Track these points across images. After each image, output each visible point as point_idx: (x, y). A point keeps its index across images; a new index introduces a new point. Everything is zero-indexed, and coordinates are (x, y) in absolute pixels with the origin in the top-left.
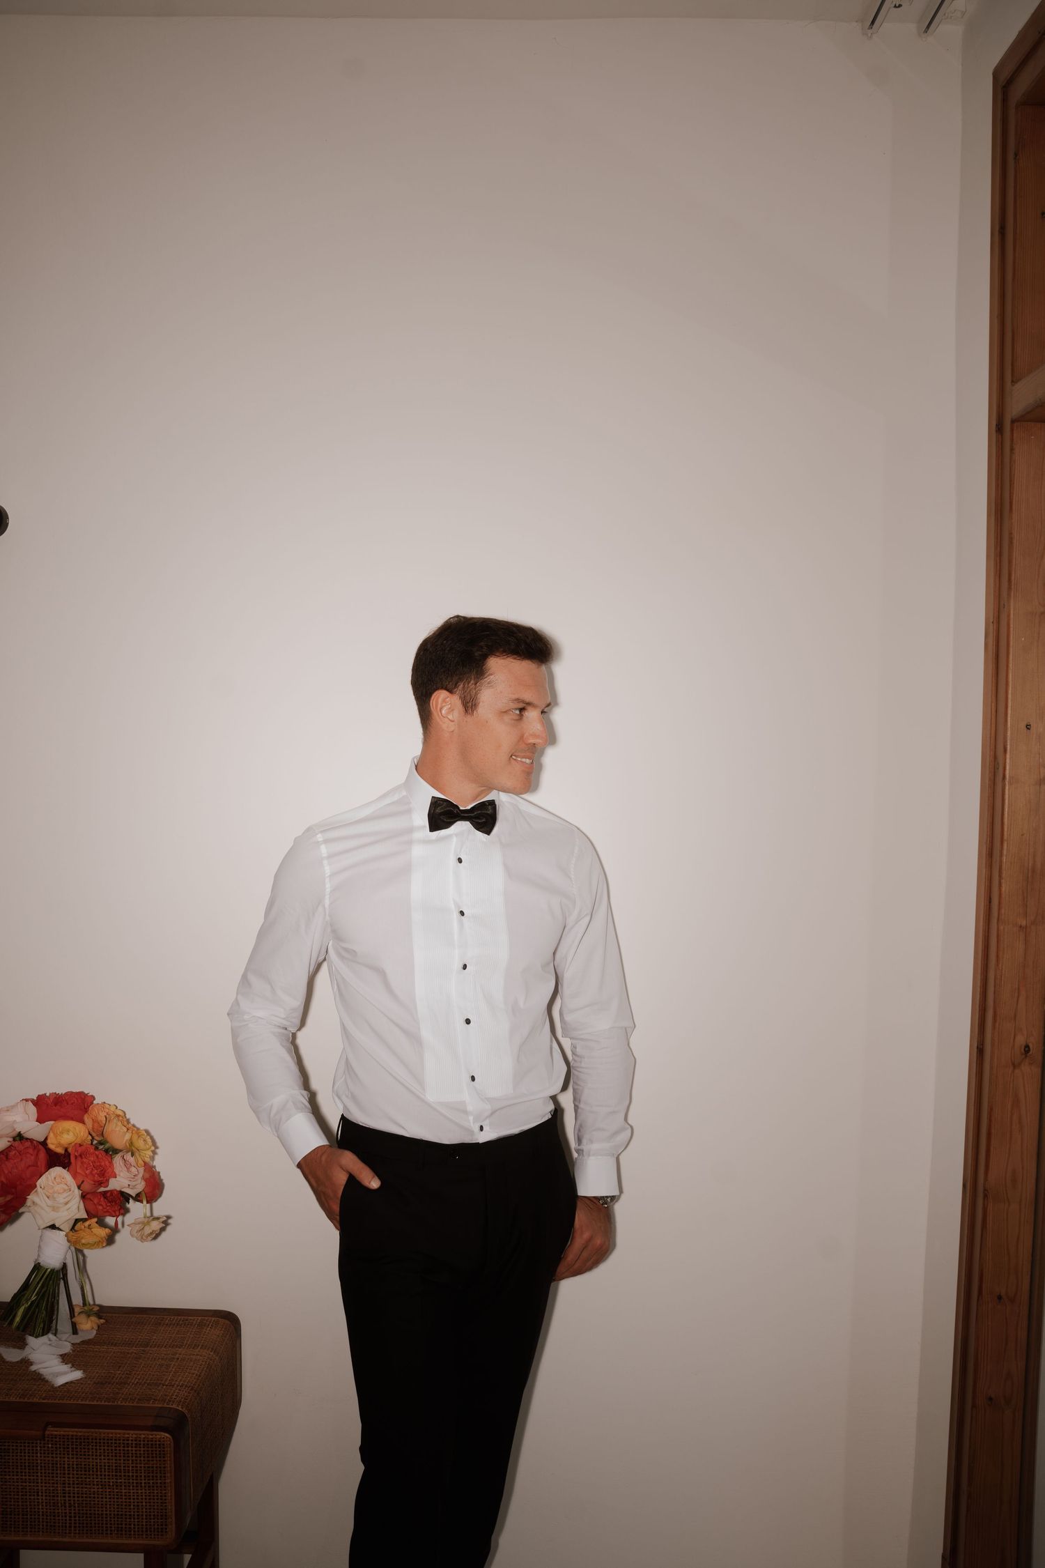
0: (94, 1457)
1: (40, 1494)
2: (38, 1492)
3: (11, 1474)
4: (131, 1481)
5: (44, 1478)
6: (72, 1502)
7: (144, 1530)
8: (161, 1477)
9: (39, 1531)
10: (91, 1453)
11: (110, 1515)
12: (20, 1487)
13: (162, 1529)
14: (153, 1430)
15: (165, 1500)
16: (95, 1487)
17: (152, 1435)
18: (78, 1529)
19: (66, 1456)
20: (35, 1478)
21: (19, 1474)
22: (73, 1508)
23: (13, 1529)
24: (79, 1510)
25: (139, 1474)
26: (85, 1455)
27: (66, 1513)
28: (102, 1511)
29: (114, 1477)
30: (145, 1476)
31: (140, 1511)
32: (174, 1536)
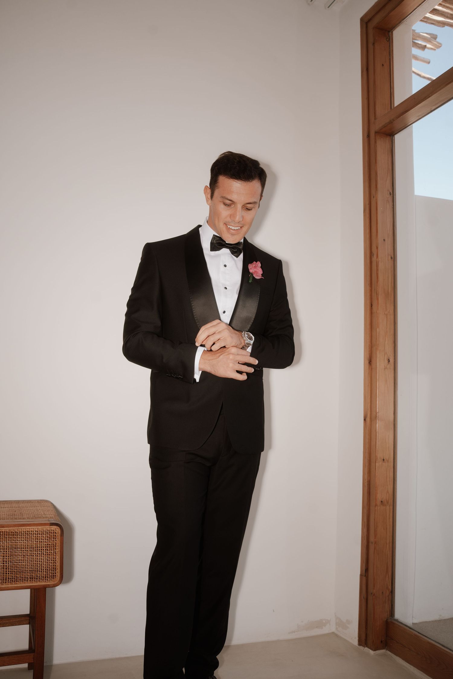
4: (38, 552)
6: (8, 566)
7: (44, 577)
8: (53, 549)
11: (27, 571)
13: (53, 576)
14: (50, 526)
15: (56, 560)
16: (20, 557)
17: (50, 528)
22: (7, 569)
24: (11, 570)
25: (42, 549)
26: (15, 540)
27: (4, 572)
28: (23, 569)
31: (43, 567)
32: (59, 578)
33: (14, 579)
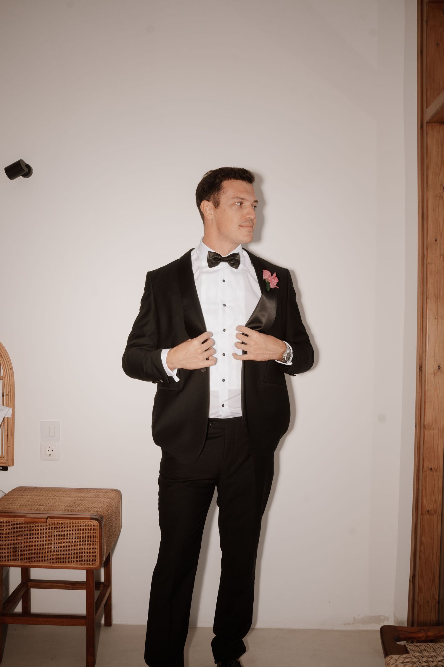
0: (67, 531)
1: (45, 546)
2: (44, 546)
3: (33, 538)
4: (82, 541)
5: (46, 540)
6: (58, 550)
7: (87, 561)
8: (94, 539)
9: (44, 562)
10: (65, 529)
11: (73, 555)
12: (37, 544)
13: (94, 561)
14: (90, 520)
15: (95, 548)
16: (67, 543)
17: (90, 522)
18: (60, 561)
19: (55, 530)
20: (43, 540)
21: (36, 538)
22: (58, 552)
23: (34, 561)
24: (60, 553)
25: (85, 538)
26: (63, 530)
27: (55, 554)
28: (70, 553)
29: (75, 539)
30: (87, 539)
31: (85, 553)
32: (99, 563)
33: (63, 561)
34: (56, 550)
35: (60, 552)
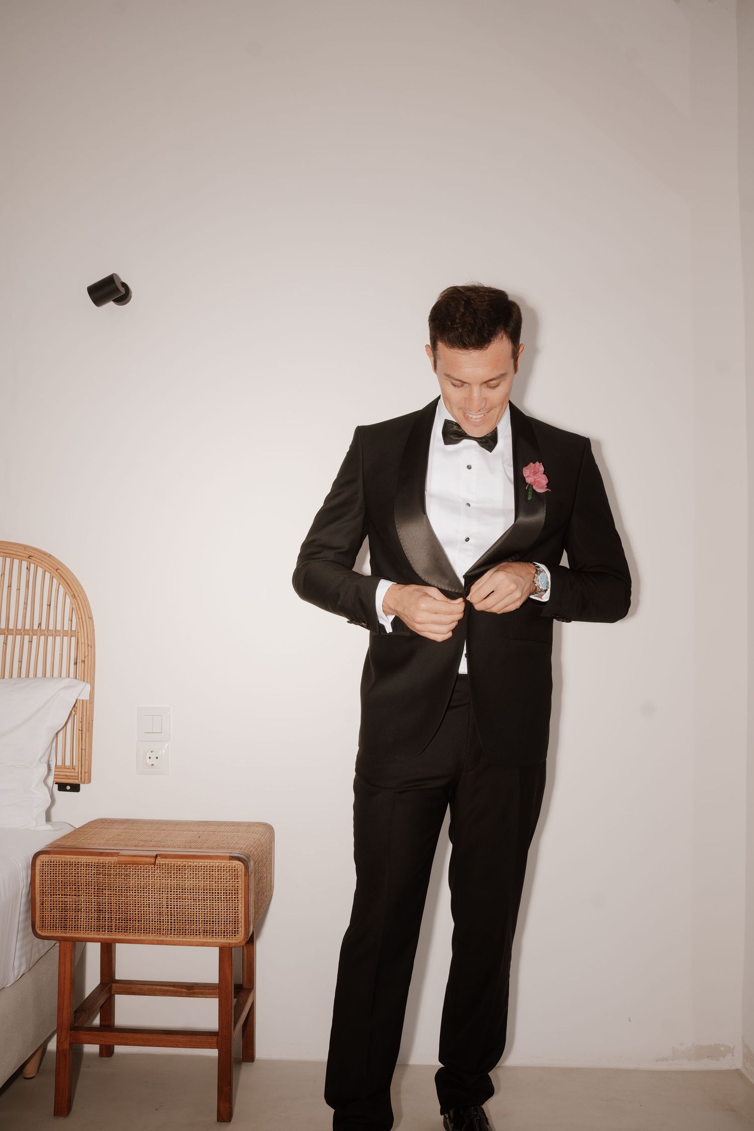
0: (189, 879)
1: (151, 906)
2: (149, 905)
3: (131, 892)
4: (214, 896)
5: (153, 894)
6: (173, 912)
7: (223, 932)
8: (235, 893)
9: (149, 933)
10: (186, 877)
11: (199, 921)
12: (137, 901)
13: (235, 931)
14: (230, 860)
15: (238, 910)
16: (190, 901)
17: (229, 863)
18: (176, 931)
19: (169, 879)
20: (147, 894)
21: (137, 892)
22: (173, 916)
23: (131, 931)
24: (177, 918)
25: (220, 892)
26: (182, 878)
27: (168, 920)
28: (193, 918)
29: (203, 894)
30: (224, 893)
31: (220, 918)
32: (243, 935)
33: (182, 931)
34: (169, 912)
35: (176, 916)
